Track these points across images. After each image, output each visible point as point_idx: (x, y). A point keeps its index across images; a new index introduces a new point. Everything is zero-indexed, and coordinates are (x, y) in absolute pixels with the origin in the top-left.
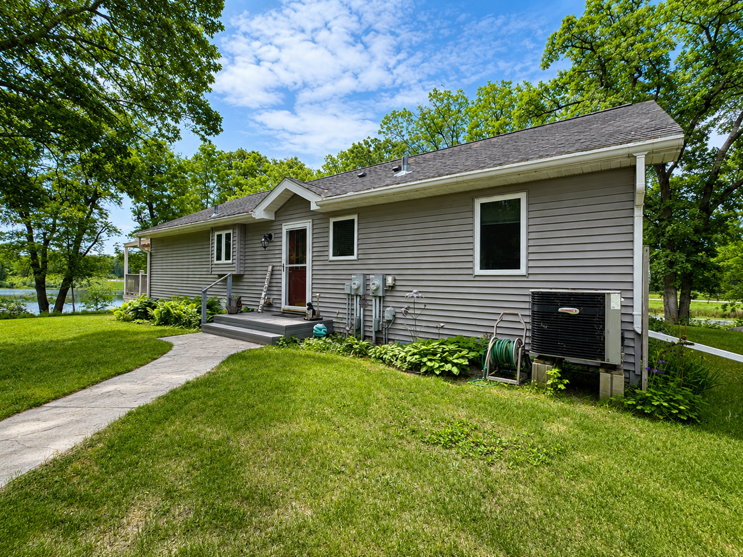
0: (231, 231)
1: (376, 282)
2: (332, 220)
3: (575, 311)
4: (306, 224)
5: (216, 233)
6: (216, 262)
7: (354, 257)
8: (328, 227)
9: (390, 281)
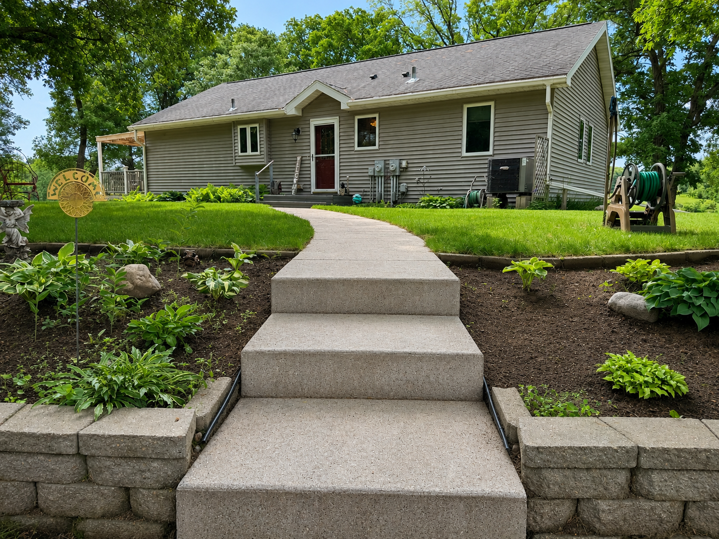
0: (257, 125)
1: (394, 165)
2: (357, 118)
3: (506, 168)
4: (334, 121)
5: (239, 127)
6: (240, 154)
7: (376, 147)
8: (354, 123)
9: (404, 164)
